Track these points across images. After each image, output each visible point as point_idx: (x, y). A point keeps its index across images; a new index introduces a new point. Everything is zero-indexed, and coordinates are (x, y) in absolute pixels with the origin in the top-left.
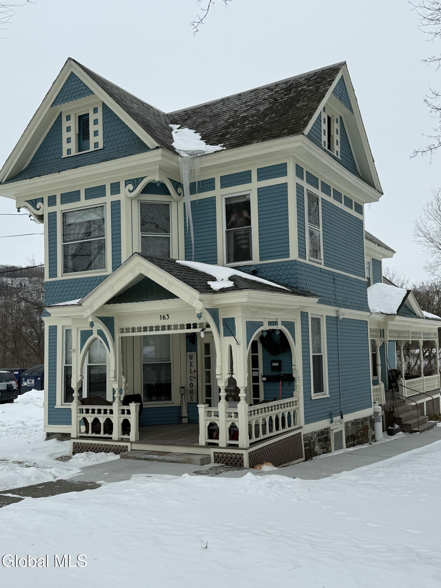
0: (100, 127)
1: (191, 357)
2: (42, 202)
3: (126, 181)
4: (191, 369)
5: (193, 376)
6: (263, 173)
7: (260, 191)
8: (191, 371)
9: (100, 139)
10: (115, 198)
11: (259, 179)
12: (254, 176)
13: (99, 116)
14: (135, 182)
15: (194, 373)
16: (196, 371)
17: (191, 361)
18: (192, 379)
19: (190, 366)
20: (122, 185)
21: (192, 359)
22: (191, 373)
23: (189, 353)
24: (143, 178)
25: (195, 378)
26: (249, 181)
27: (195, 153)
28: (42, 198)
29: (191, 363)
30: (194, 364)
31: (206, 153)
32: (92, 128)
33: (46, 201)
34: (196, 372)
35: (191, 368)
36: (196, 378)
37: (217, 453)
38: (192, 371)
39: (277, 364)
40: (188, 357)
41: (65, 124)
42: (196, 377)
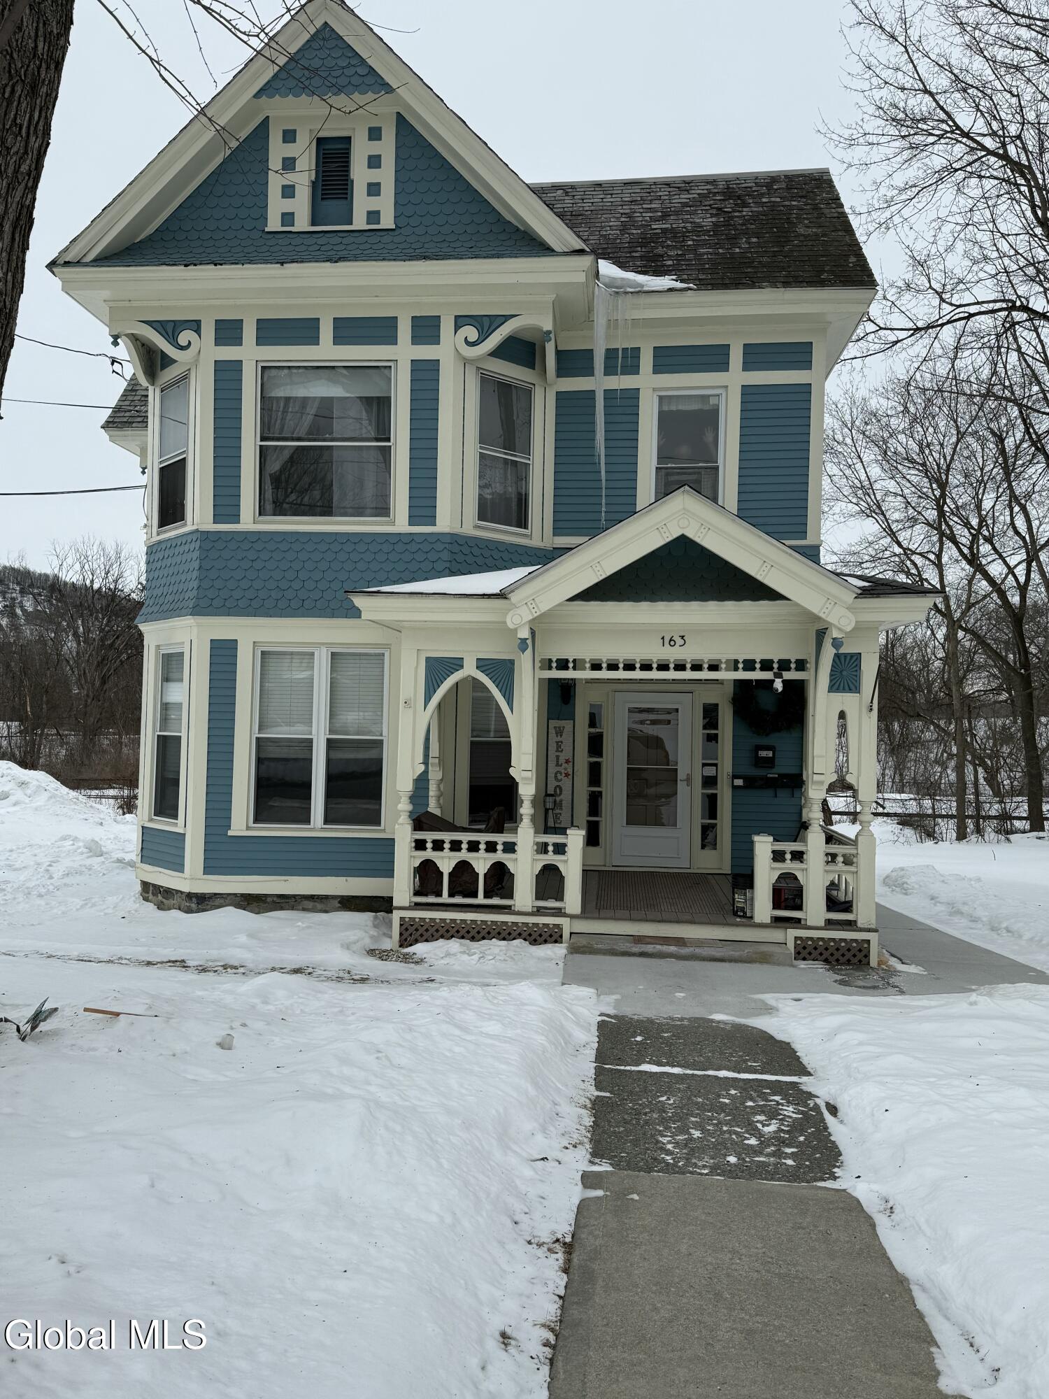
0: (386, 176)
1: (559, 732)
2: (198, 331)
3: (457, 317)
4: (558, 757)
5: (563, 771)
6: (757, 356)
7: (748, 392)
8: (558, 761)
9: (386, 205)
10: (425, 352)
11: (747, 366)
12: (736, 357)
13: (387, 148)
14: (486, 324)
15: (565, 765)
16: (571, 760)
17: (559, 739)
18: (559, 777)
19: (557, 751)
20: (447, 326)
21: (561, 736)
22: (557, 765)
23: (553, 723)
24: (507, 318)
25: (567, 775)
26: (723, 366)
27: (619, 283)
28: (198, 322)
29: (559, 744)
30: (567, 747)
31: (646, 289)
32: (360, 174)
33: (209, 331)
34: (571, 764)
35: (557, 754)
36: (570, 777)
37: (800, 938)
38: (562, 760)
39: (770, 754)
40: (552, 731)
41: (277, 151)
42: (571, 773)
